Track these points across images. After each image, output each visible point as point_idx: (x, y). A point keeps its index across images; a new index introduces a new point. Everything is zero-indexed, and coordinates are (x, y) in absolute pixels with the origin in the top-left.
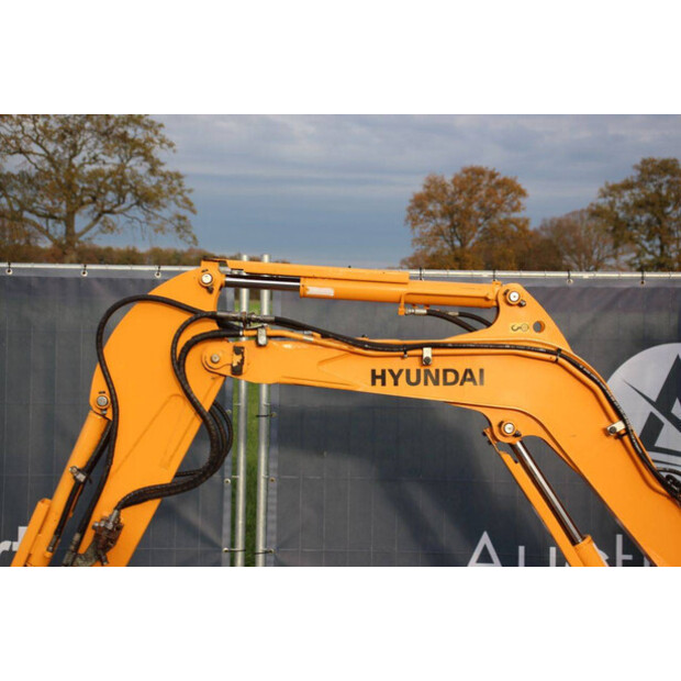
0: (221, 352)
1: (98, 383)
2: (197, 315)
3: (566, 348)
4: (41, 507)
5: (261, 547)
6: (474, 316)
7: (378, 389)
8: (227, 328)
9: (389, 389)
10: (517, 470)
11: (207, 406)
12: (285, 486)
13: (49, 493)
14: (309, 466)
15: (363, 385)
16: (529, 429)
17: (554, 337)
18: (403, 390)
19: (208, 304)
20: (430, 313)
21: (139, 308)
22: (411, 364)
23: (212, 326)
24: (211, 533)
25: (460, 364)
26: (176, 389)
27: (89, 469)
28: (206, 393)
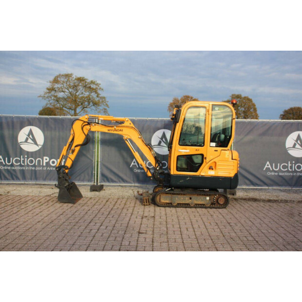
0: (88, 127)
1: (72, 130)
2: (85, 122)
3: (134, 127)
4: (65, 147)
5: (99, 161)
6: (122, 122)
7: (109, 132)
8: (89, 124)
9: (110, 132)
10: (127, 143)
11: (86, 134)
12: (103, 152)
13: (66, 145)
14: (107, 149)
15: (107, 131)
16: (129, 137)
17: (132, 125)
18: (112, 132)
19: (86, 120)
20: (116, 122)
21: (77, 121)
22: (113, 129)
23: (87, 123)
24: (91, 159)
25: (120, 129)
26: (82, 131)
27: (71, 142)
28: (86, 132)
